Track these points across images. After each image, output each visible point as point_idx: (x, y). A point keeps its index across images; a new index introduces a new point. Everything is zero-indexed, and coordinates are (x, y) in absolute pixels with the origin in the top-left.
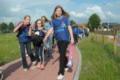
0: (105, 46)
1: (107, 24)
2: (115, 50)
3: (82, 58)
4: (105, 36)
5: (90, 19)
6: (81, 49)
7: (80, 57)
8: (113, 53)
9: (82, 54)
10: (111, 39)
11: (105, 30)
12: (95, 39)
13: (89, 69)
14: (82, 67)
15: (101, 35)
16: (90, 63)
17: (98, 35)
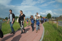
0: (53, 25)
1: (54, 17)
2: (57, 27)
4: (53, 21)
5: (47, 15)
6: (44, 26)
7: (44, 29)
8: (56, 28)
10: (55, 23)
11: (53, 19)
12: (49, 23)
13: (47, 33)
14: (45, 32)
15: (51, 21)
16: (48, 31)
17: (50, 21)
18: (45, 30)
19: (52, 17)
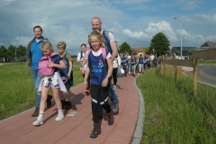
3: (145, 100)
5: (153, 41)
6: (143, 87)
9: (145, 95)
13: (157, 117)
14: (147, 114)
17: (166, 65)
18: (147, 102)
19: (171, 48)
